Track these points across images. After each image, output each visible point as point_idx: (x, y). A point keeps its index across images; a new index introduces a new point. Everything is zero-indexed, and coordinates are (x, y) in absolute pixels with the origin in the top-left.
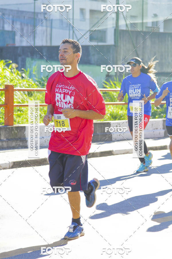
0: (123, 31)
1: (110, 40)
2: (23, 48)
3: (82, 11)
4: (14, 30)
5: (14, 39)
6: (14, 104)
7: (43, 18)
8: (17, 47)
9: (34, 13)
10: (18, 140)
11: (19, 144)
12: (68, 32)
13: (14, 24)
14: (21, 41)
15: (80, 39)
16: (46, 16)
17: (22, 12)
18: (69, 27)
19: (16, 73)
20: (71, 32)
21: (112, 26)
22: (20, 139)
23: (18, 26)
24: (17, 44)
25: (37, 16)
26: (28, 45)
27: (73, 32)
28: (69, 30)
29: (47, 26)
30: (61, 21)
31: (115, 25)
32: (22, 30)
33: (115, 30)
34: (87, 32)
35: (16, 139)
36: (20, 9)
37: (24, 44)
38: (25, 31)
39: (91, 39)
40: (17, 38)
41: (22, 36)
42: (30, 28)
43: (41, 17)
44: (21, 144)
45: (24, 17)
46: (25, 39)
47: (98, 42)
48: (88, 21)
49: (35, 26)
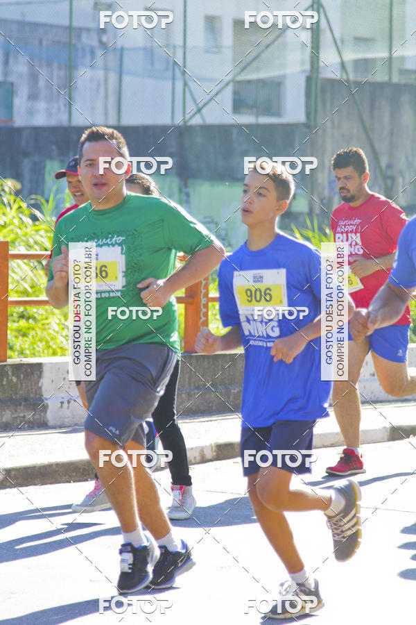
0: (332, 82)
1: (294, 110)
2: (37, 131)
3: (211, 22)
4: (11, 79)
5: (9, 107)
6: (9, 299)
7: (96, 44)
8: (19, 131)
9: (70, 28)
10: (20, 404)
11: (22, 415)
12: (170, 83)
13: (11, 61)
14: (31, 112)
15: (205, 105)
16: (104, 39)
17: (35, 26)
18: (174, 70)
19: (15, 207)
20: (179, 85)
21: (298, 69)
22: (26, 400)
23: (20, 67)
24: (19, 121)
25: (79, 36)
26: (53, 122)
27: (185, 84)
28: (174, 79)
29: (106, 69)
30: (149, 52)
31: (308, 67)
32: (34, 77)
33: (309, 79)
34: (227, 85)
35: (14, 403)
36: (29, 19)
37: (40, 120)
38: (41, 83)
39: (239, 105)
40: (20, 102)
41: (33, 96)
42: (58, 74)
43: (89, 40)
44: (29, 415)
45: (41, 42)
46: (41, 105)
47: (257, 116)
48: (228, 54)
49: (71, 67)
